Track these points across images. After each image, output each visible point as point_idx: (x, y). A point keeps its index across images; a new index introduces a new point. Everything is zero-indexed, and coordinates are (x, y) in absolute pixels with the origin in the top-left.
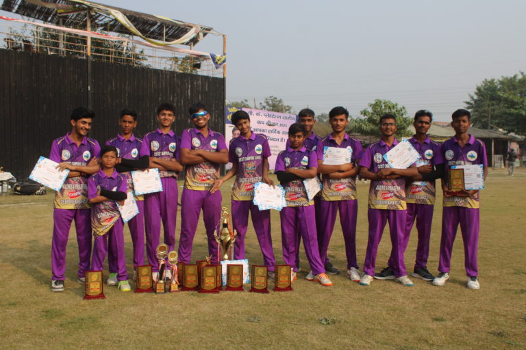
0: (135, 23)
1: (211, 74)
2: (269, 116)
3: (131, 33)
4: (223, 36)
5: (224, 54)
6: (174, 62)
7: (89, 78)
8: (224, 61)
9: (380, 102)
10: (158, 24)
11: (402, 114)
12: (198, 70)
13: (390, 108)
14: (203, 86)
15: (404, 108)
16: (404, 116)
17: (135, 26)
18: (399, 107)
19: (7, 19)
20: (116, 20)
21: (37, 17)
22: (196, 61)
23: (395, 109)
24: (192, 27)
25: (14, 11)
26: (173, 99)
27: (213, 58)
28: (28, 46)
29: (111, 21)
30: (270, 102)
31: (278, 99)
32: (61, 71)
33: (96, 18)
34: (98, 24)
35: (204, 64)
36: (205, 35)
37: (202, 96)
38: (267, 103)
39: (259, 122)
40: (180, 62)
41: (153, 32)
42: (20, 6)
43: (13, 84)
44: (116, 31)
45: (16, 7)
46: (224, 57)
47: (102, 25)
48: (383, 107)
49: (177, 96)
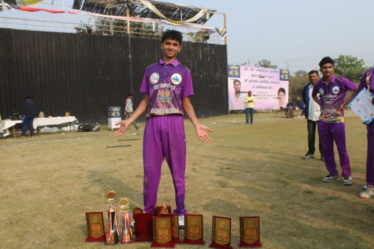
0: (162, 11)
1: (216, 43)
2: (260, 71)
3: (159, 18)
4: (224, 15)
5: (225, 28)
6: (190, 36)
7: (130, 49)
8: (225, 33)
9: (343, 57)
10: (178, 9)
11: (361, 65)
12: (207, 41)
13: (351, 61)
14: (211, 50)
15: (362, 60)
16: (363, 66)
17: (162, 13)
18: (358, 60)
19: (73, 13)
20: (148, 9)
21: (96, 11)
22: (206, 35)
23: (355, 62)
24: (201, 10)
25: (81, 9)
26: (190, 61)
27: (218, 30)
28: (90, 31)
29: (145, 10)
30: (262, 64)
31: (268, 61)
32: (110, 45)
33: (135, 9)
34: (136, 13)
35: (211, 36)
36: (211, 15)
37: (210, 59)
38: (260, 64)
39: (253, 75)
40: (194, 36)
41: (174, 16)
42: (84, 5)
43: (79, 57)
44: (149, 17)
45: (82, 6)
46: (225, 30)
47: (139, 14)
48: (346, 61)
49: (192, 59)
